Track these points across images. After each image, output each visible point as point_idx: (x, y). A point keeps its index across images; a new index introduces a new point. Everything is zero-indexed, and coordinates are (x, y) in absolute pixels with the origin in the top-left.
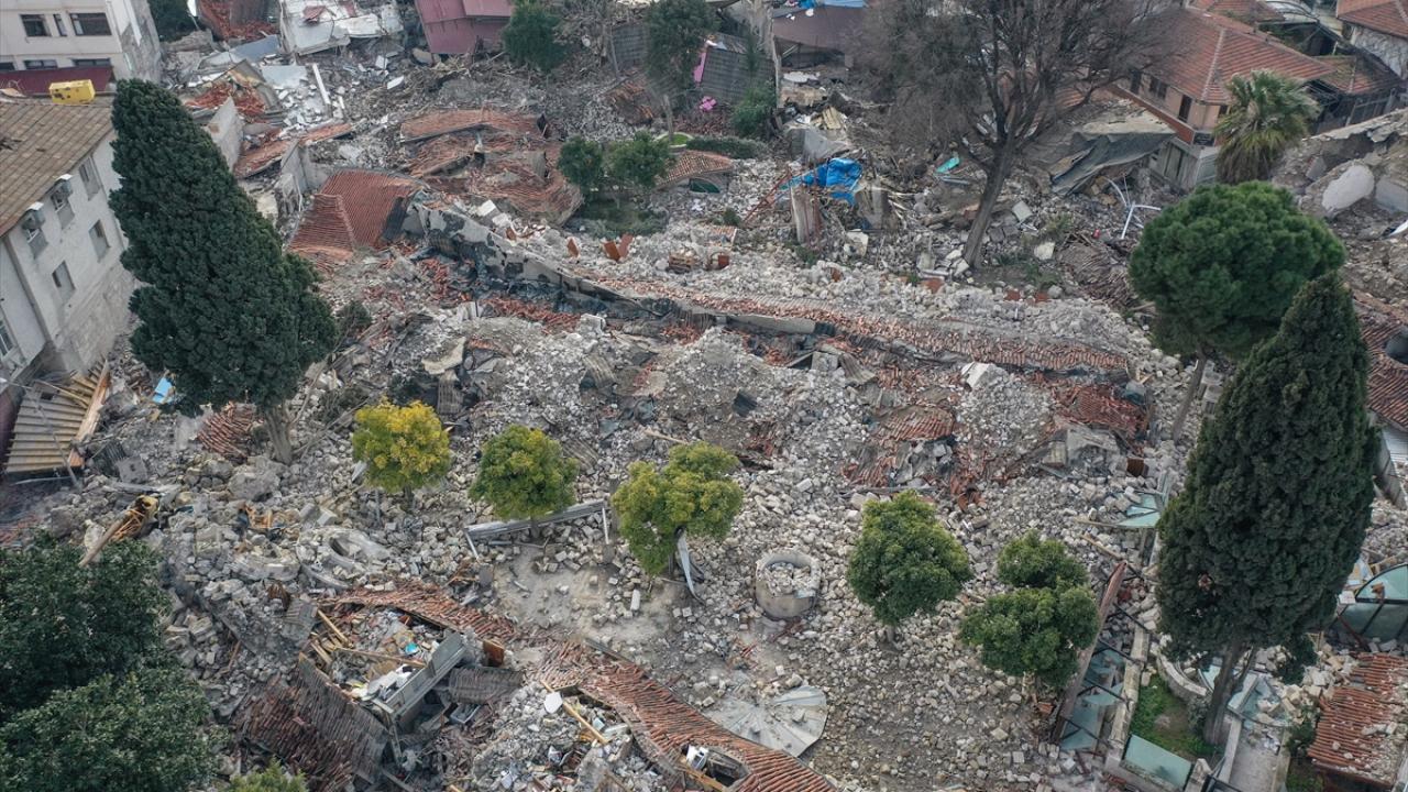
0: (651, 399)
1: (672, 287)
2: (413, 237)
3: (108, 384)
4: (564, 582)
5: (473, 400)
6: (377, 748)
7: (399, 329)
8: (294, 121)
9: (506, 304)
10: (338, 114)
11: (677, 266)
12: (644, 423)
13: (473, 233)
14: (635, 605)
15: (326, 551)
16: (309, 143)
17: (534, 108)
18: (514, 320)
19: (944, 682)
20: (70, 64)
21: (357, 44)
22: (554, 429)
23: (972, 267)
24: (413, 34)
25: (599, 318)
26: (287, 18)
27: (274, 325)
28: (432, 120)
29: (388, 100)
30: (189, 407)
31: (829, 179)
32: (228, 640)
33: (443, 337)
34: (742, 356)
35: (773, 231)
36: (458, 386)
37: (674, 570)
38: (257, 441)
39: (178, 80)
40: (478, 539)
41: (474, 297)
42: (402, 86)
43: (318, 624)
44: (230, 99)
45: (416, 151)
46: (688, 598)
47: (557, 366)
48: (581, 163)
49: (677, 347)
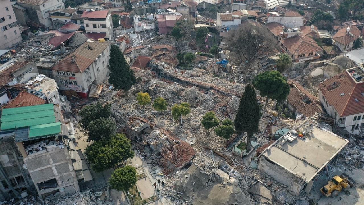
0: (182, 96)
1: (190, 80)
2: (151, 67)
3: (103, 86)
4: (164, 121)
5: (155, 94)
6: (135, 135)
7: (146, 82)
8: (134, 44)
9: (163, 79)
10: (142, 44)
11: (192, 76)
12: (180, 100)
13: (160, 67)
14: (173, 125)
15: (131, 111)
16: (136, 49)
17: (176, 45)
18: (164, 82)
19: (214, 139)
20: (99, 33)
21: (147, 31)
22: (167, 99)
23: (244, 80)
24: (157, 29)
25: (177, 83)
26: (135, 25)
27: (128, 79)
28: (157, 46)
29: (151, 42)
30: (115, 90)
31: (222, 63)
32: (117, 121)
33: (152, 83)
34: (198, 91)
35: (211, 71)
36: (153, 91)
37: (179, 120)
38: (123, 96)
39: (116, 35)
40: (153, 113)
41: (158, 78)
42: (153, 39)
43: (129, 120)
44: (124, 40)
45: (154, 52)
46: (181, 125)
47: (169, 90)
48: (180, 57)
49: (188, 89)
